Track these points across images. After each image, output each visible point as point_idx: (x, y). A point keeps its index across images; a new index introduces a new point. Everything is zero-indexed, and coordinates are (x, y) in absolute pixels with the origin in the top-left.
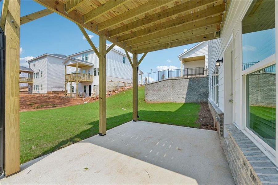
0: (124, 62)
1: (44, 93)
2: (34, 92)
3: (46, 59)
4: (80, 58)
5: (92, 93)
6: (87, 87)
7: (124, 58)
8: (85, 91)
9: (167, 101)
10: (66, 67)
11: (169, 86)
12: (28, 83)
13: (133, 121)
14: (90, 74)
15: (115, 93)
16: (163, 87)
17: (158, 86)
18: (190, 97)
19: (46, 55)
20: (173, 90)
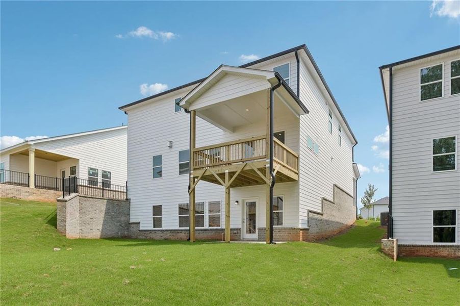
20: (81, 216)
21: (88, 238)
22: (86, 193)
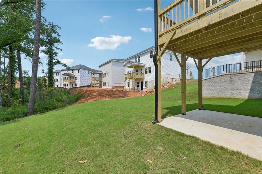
0: (171, 59)
1: (109, 87)
2: (104, 87)
3: (111, 64)
4: (134, 60)
5: (143, 88)
6: (140, 83)
7: (171, 56)
8: (138, 86)
9: (224, 96)
10: (125, 68)
11: (227, 81)
12: (99, 81)
13: (199, 109)
14: (141, 72)
15: (164, 88)
16: (219, 82)
17: (213, 81)
18: (256, 92)
19: (111, 61)
20: (232, 85)
21: (238, 98)
22: (232, 71)
